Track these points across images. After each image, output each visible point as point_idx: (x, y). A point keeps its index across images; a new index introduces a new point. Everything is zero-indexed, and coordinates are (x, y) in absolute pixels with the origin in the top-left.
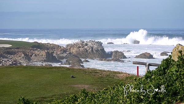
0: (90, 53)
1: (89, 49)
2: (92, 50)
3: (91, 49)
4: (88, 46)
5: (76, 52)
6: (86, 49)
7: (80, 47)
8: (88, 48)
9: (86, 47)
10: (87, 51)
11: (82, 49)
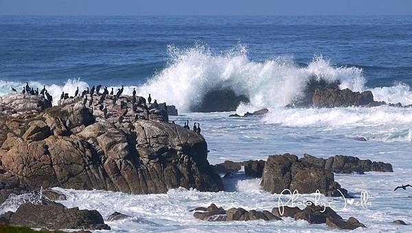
0: (117, 171)
1: (110, 146)
2: (132, 154)
3: (120, 147)
4: (102, 127)
5: (26, 163)
6: (89, 146)
7: (47, 132)
8: (103, 141)
9: (87, 132)
10: (96, 158)
11: (65, 143)
